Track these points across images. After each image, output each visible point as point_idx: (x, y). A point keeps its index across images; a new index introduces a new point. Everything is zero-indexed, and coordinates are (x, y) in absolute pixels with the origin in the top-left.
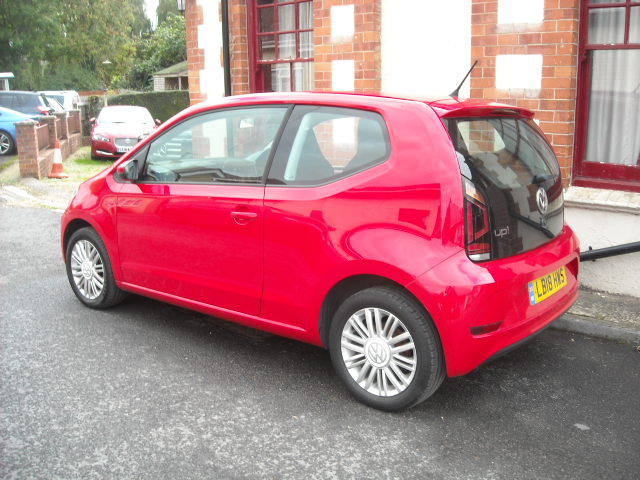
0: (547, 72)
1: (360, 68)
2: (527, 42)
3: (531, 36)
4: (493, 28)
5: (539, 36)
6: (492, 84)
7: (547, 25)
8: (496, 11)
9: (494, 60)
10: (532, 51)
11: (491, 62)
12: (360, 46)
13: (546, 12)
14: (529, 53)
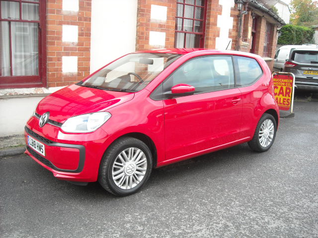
0: (167, 39)
1: (82, 30)
2: (161, 27)
3: (162, 25)
4: (149, 20)
5: (165, 25)
6: (148, 43)
7: (167, 22)
8: (150, 13)
9: (149, 33)
10: (162, 31)
11: (148, 34)
12: (83, 18)
13: (167, 17)
14: (161, 32)
